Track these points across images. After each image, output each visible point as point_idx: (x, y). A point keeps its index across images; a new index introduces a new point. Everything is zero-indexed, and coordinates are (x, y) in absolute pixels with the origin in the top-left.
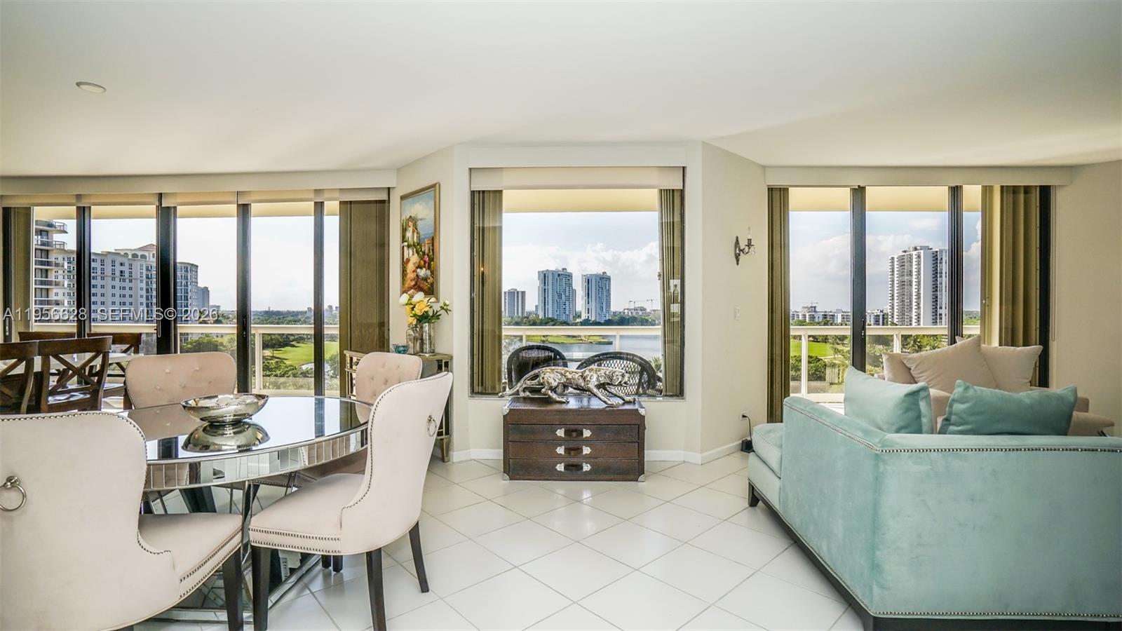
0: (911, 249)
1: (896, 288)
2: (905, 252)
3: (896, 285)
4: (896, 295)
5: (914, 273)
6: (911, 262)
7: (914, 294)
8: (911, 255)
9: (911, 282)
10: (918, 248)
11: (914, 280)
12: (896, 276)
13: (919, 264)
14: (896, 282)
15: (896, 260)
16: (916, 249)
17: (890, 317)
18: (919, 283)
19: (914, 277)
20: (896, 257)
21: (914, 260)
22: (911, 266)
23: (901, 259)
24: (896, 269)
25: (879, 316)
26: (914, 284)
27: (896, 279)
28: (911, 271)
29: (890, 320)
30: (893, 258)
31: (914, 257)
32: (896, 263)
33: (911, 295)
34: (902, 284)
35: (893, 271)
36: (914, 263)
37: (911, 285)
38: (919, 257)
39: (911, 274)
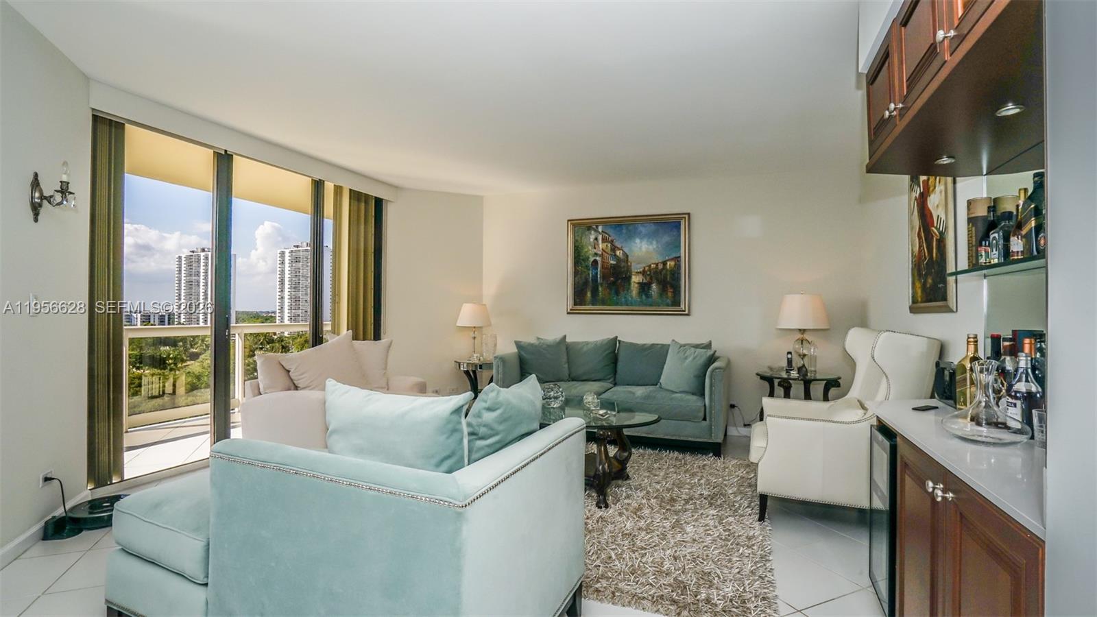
0: (199, 250)
1: (183, 288)
2: (193, 252)
3: (183, 285)
4: (183, 294)
5: (202, 274)
6: (199, 262)
7: (202, 294)
8: (199, 256)
9: (198, 282)
10: (206, 249)
11: (202, 281)
12: (183, 275)
13: (206, 265)
14: (183, 282)
15: (183, 259)
16: (203, 250)
17: (176, 317)
18: (206, 284)
19: (202, 277)
20: (183, 256)
21: (202, 261)
22: (199, 266)
23: (189, 258)
24: (183, 269)
25: (164, 316)
26: (202, 284)
27: (183, 278)
28: (199, 272)
29: (176, 320)
30: (180, 257)
31: (202, 258)
32: (183, 262)
33: (198, 295)
34: (190, 284)
35: (180, 270)
36: (202, 264)
37: (198, 285)
38: (207, 258)
39: (198, 275)
